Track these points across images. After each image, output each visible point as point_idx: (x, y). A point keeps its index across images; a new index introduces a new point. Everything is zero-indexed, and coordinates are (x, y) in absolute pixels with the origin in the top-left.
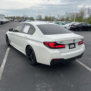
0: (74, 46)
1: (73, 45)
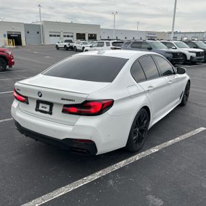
0: (48, 110)
1: (48, 107)
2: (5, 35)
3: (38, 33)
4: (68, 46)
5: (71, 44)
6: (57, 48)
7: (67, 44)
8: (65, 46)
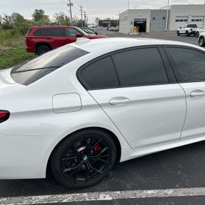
2: (132, 23)
3: (164, 18)
4: (190, 32)
5: (194, 29)
6: (179, 34)
7: (189, 29)
8: (187, 31)
